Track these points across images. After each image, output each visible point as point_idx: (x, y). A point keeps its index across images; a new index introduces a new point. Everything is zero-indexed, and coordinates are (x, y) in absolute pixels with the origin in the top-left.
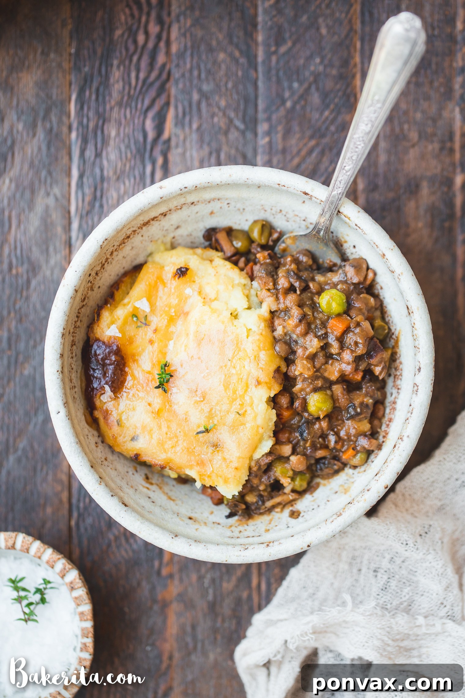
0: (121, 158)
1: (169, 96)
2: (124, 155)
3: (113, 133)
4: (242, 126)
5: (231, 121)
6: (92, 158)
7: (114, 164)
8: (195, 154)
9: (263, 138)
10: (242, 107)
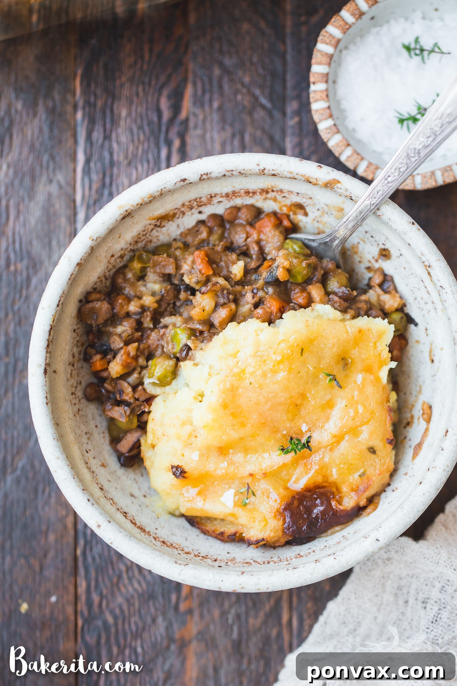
0: (133, 141)
1: (186, 71)
2: (136, 138)
3: (124, 113)
4: (269, 105)
5: (256, 99)
6: (100, 141)
7: (125, 147)
8: (216, 136)
9: (292, 118)
10: (268, 83)
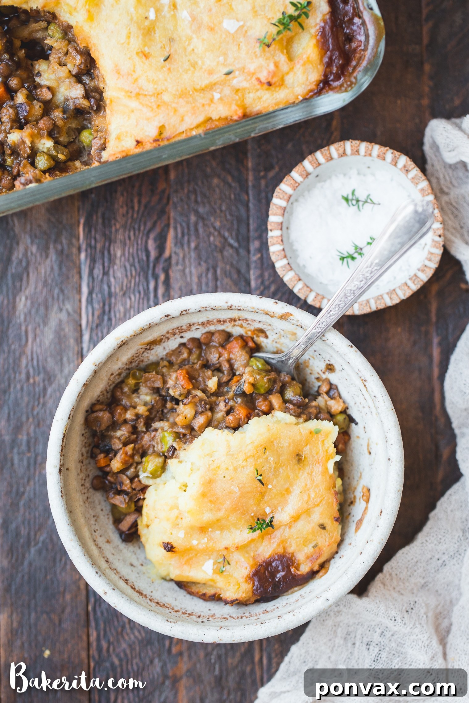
0: (127, 276)
1: (169, 218)
2: (129, 273)
3: (119, 253)
4: (236, 245)
5: (225, 239)
6: (100, 277)
7: (121, 280)
8: (194, 270)
9: (254, 255)
10: (235, 227)
